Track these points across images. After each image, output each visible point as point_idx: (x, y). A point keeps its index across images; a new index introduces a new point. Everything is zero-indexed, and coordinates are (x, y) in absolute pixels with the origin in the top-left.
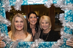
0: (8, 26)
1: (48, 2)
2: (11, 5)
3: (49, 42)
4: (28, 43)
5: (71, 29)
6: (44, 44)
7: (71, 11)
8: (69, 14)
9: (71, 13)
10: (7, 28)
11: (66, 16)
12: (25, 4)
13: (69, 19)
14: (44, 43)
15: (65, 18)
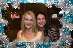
0: (4, 25)
1: (49, 2)
2: (8, 3)
4: (26, 43)
5: (70, 31)
6: (43, 45)
7: (72, 12)
8: (70, 15)
9: (71, 15)
10: (3, 28)
11: (66, 17)
12: (24, 2)
13: (69, 20)
15: (65, 20)
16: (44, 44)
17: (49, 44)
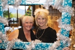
0: (5, 25)
3: (46, 43)
8: (66, 16)
9: (68, 15)
13: (66, 21)
14: (41, 43)
15: (62, 20)
16: (41, 44)
17: (47, 44)
